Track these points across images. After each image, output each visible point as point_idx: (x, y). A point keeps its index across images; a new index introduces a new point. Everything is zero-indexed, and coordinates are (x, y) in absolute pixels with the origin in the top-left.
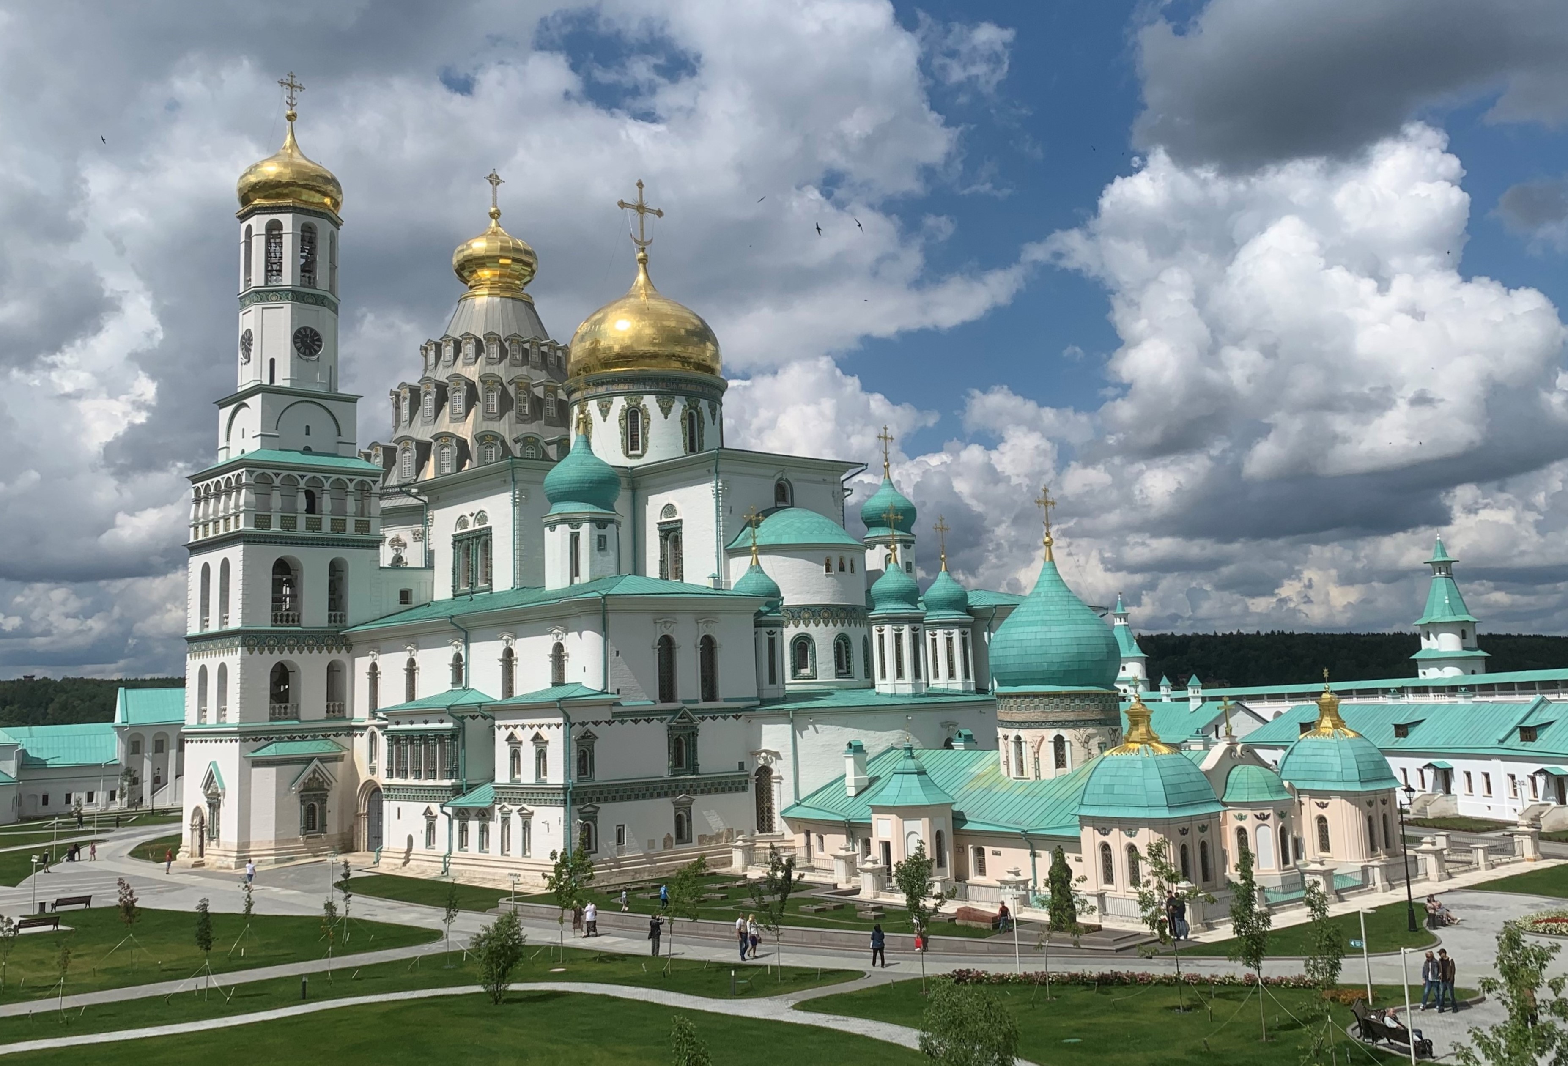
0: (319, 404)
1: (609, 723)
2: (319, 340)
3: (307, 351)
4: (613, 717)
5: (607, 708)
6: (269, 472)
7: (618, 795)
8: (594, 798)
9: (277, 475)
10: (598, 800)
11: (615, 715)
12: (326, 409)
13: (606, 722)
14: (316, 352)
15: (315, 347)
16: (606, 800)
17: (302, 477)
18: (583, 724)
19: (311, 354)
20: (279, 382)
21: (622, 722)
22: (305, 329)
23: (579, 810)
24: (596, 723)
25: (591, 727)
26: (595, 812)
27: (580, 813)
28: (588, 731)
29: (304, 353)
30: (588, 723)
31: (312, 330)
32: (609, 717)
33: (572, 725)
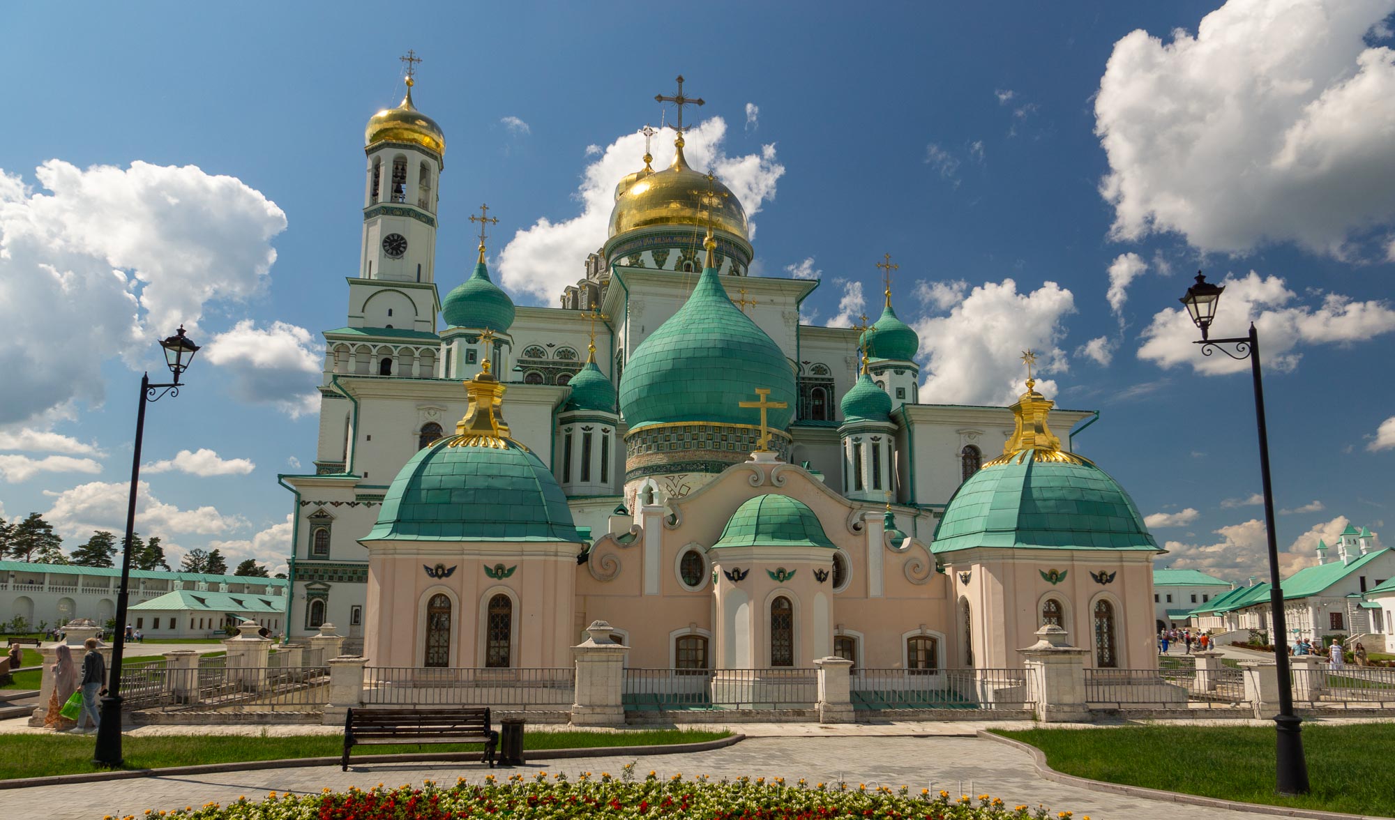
0: (400, 292)
1: (352, 504)
2: (405, 243)
3: (394, 252)
4: (357, 499)
5: (351, 490)
6: (347, 343)
7: (355, 576)
8: (326, 576)
9: (353, 345)
10: (331, 579)
11: (360, 497)
12: (406, 295)
13: (348, 503)
14: (402, 252)
15: (401, 249)
16: (340, 579)
17: (375, 346)
18: (319, 503)
19: (397, 254)
20: (373, 277)
21: (369, 505)
22: (393, 235)
23: (306, 586)
24: (337, 504)
25: (329, 508)
26: (326, 590)
27: (308, 589)
28: (321, 511)
29: (392, 254)
30: (325, 503)
31: (399, 236)
32: (353, 499)
33: (304, 503)
